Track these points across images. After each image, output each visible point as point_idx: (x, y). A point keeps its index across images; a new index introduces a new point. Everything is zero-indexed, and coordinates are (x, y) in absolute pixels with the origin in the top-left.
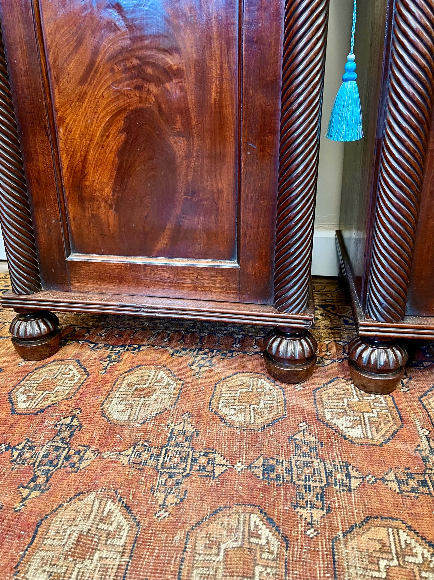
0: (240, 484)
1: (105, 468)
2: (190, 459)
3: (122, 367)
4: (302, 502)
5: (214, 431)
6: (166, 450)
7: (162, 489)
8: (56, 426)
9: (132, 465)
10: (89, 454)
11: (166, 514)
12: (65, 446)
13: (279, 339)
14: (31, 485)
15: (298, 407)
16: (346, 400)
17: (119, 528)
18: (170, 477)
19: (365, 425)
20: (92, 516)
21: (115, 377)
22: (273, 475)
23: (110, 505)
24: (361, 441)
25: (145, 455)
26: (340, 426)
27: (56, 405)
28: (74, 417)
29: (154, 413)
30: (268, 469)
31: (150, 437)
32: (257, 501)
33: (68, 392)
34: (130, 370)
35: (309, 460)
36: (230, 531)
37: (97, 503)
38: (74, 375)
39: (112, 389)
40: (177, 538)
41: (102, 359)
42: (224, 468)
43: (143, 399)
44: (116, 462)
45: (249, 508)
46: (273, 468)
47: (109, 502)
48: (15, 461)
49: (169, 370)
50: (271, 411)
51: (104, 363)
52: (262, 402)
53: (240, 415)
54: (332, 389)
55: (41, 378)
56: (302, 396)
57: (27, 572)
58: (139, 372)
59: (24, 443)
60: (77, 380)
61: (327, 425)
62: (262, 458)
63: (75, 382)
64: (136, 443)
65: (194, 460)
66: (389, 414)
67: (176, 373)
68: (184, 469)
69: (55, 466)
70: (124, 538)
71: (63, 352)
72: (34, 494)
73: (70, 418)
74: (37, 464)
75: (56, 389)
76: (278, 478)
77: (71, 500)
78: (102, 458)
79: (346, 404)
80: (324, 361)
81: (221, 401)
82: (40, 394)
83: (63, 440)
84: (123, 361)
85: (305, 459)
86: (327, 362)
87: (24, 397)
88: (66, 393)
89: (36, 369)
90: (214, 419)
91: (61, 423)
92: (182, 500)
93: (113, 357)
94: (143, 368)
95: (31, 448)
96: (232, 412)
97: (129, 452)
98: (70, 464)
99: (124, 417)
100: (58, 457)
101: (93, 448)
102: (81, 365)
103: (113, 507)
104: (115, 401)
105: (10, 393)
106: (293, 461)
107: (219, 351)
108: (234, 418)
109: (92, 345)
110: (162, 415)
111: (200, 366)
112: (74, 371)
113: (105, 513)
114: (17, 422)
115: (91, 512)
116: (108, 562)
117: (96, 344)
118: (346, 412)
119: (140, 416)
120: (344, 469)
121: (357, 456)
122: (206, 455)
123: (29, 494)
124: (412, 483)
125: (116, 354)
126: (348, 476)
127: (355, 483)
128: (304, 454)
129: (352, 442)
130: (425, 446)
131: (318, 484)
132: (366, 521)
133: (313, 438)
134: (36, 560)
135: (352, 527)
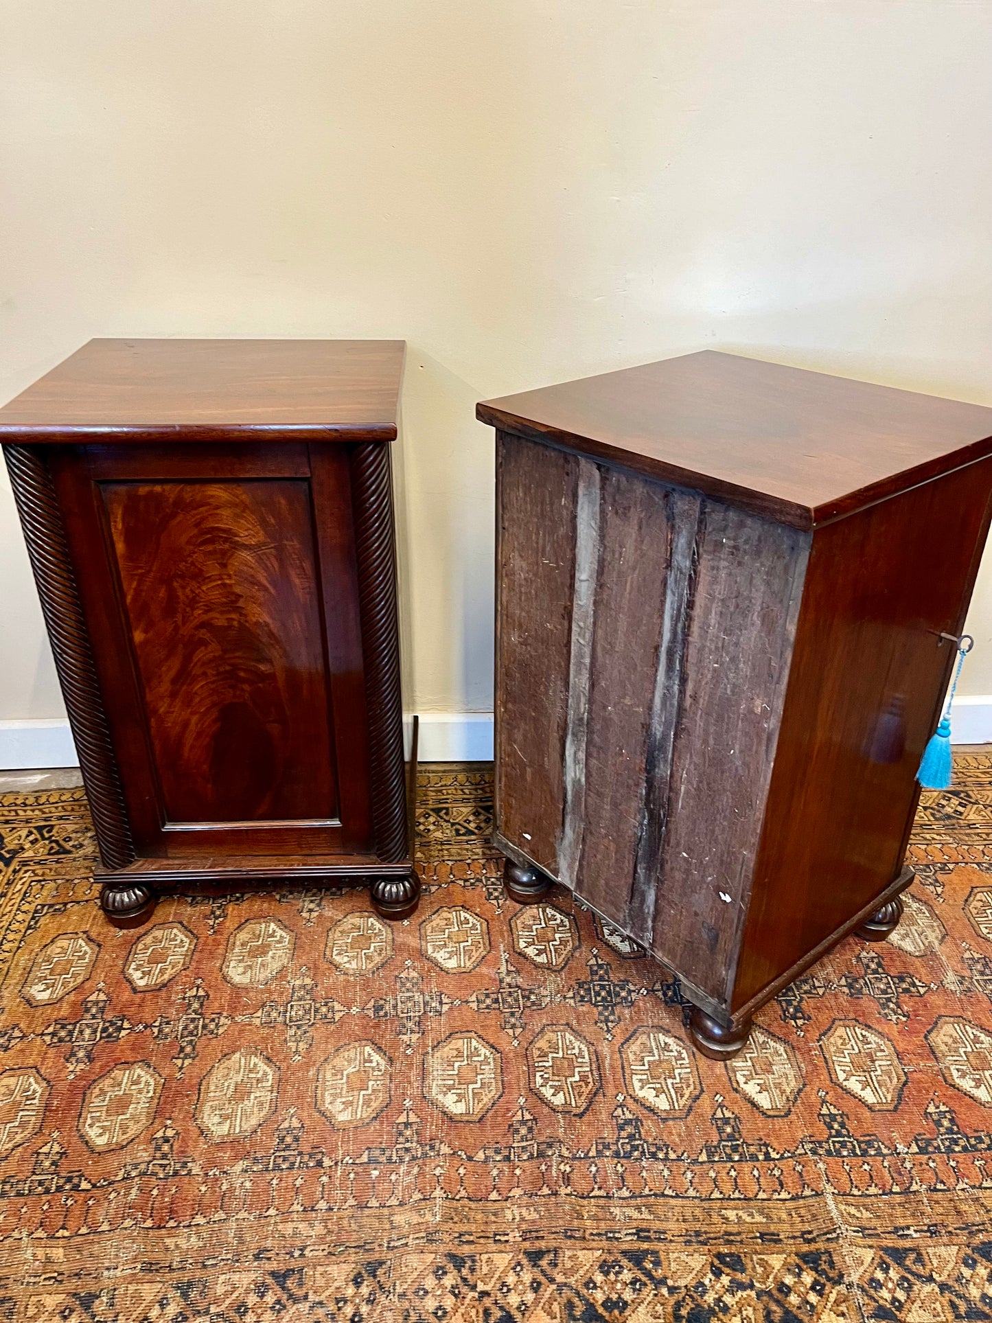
0: (356, 1025)
1: (241, 1031)
2: (313, 1012)
3: (230, 924)
4: (404, 1030)
5: (331, 980)
6: (292, 1006)
7: (293, 1039)
8: (184, 999)
9: (265, 1025)
10: (223, 1020)
11: (300, 1058)
12: (199, 1016)
13: (383, 884)
14: (182, 1055)
15: (404, 945)
16: (447, 931)
17: (265, 1074)
18: (298, 1028)
19: (460, 955)
20: (242, 1070)
21: (226, 936)
22: (382, 1013)
23: (254, 1060)
24: (454, 971)
25: (274, 1014)
26: (440, 960)
27: (177, 978)
28: (198, 987)
29: (274, 973)
30: (378, 1008)
31: (275, 996)
32: (370, 1036)
33: (182, 961)
34: (238, 927)
35: (411, 994)
36: (349, 1061)
37: (243, 1060)
38: (182, 941)
39: (226, 952)
40: (311, 1073)
41: (206, 917)
42: (343, 1013)
43: (260, 959)
44: (250, 1025)
45: (364, 1043)
46: (382, 1007)
47: (253, 1057)
48: (157, 1037)
49: (279, 921)
50: (380, 954)
51: (209, 921)
52: (372, 945)
53: (352, 962)
54: (437, 921)
55: (148, 949)
56: (409, 932)
57: (202, 1118)
58: (249, 927)
59: (159, 1019)
60: (187, 946)
61: (428, 959)
62: (373, 1000)
63: (185, 949)
64: (263, 1005)
65: (316, 1011)
66: (481, 940)
67: (287, 923)
68: (309, 1020)
69: (196, 1036)
70: (270, 1080)
71: (160, 913)
72: (187, 1062)
73: (195, 989)
74: (179, 1036)
75: (169, 960)
76: (386, 1015)
77: (220, 1060)
78: (236, 1023)
79: (446, 936)
80: (431, 887)
81: (335, 949)
82: (154, 969)
83: (195, 1012)
84: (229, 917)
85: (408, 994)
86: (433, 889)
87: (138, 974)
88: (181, 963)
89: (138, 938)
90: (329, 969)
91: (187, 995)
92: (311, 1045)
93: (218, 913)
94: (252, 921)
95: (168, 1023)
96: (346, 959)
97: (259, 1012)
98: (209, 1031)
99: (246, 980)
100: (196, 1028)
102: (186, 928)
103: (256, 1060)
104: (232, 964)
105: (123, 972)
106: (398, 998)
107: (327, 890)
108: (347, 965)
109: (189, 900)
110: (281, 974)
111: (311, 911)
112: (181, 936)
113: (252, 1066)
114: (143, 1000)
115: (240, 1066)
116: (262, 1099)
117: (194, 898)
118: (445, 944)
119: (262, 977)
120: (438, 998)
121: (450, 985)
122: (326, 1005)
123: (183, 1064)
124: (488, 1001)
125: (219, 908)
126: (441, 1003)
127: (445, 1008)
128: (408, 990)
129: (448, 973)
130: (503, 969)
131: (417, 1014)
132: (449, 1037)
133: (416, 975)
134: (207, 1109)
135: (439, 1043)
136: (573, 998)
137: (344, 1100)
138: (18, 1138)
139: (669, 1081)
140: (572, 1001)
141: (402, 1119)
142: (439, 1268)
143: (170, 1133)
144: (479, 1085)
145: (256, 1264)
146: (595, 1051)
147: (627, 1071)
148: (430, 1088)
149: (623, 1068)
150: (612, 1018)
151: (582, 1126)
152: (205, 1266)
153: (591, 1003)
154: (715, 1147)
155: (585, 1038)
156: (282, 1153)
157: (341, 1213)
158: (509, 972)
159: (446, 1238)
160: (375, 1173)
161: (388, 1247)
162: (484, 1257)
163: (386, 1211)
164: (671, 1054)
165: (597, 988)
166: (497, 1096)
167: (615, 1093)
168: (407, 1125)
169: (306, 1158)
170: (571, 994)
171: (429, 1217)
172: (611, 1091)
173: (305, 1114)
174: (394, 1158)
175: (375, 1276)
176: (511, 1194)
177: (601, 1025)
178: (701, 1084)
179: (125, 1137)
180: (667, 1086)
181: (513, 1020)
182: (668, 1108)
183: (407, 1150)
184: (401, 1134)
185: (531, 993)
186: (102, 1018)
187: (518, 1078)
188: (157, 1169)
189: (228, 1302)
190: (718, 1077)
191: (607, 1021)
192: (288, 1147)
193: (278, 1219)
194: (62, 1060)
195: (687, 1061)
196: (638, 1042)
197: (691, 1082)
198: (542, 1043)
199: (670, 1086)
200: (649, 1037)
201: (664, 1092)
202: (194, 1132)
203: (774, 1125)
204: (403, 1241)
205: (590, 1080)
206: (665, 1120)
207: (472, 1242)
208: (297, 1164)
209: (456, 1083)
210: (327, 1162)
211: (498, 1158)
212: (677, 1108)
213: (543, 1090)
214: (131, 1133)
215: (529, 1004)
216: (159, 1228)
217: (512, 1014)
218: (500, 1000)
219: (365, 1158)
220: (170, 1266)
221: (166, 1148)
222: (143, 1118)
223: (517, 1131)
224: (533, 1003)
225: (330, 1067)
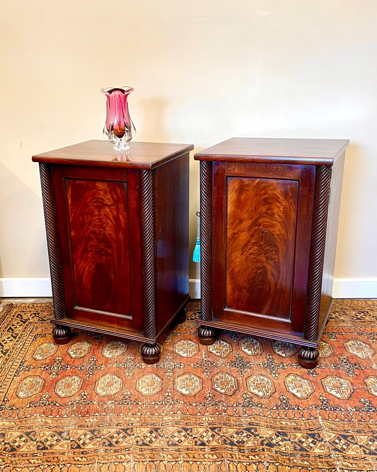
1: (109, 369)
3: (104, 341)
4: (167, 372)
6: (127, 364)
7: (127, 372)
9: (117, 368)
10: (102, 366)
11: (130, 377)
14: (89, 374)
15: (167, 349)
16: (183, 346)
17: (118, 381)
18: (129, 370)
19: (188, 352)
20: (110, 379)
21: (103, 345)
24: (185, 357)
25: (120, 365)
26: (180, 354)
27: (86, 355)
28: (94, 358)
29: (120, 354)
31: (121, 360)
33: (87, 349)
34: (107, 342)
37: (110, 376)
39: (103, 348)
40: (134, 381)
41: (95, 339)
42: (145, 366)
43: (115, 350)
44: (112, 367)
45: (152, 374)
47: (113, 376)
48: (80, 370)
49: (122, 341)
54: (179, 343)
55: (75, 347)
56: (169, 346)
57: (97, 390)
58: (111, 342)
59: (80, 366)
61: (176, 354)
62: (156, 363)
63: (89, 346)
64: (117, 362)
65: (136, 365)
66: (195, 349)
68: (133, 368)
69: (93, 370)
70: (120, 382)
72: (90, 376)
73: (92, 358)
74: (88, 370)
75: (83, 349)
76: (160, 367)
77: (102, 376)
78: (107, 367)
82: (78, 352)
83: (93, 364)
85: (168, 363)
86: (178, 335)
87: (72, 353)
89: (72, 345)
91: (90, 360)
92: (133, 374)
95: (83, 366)
97: (116, 364)
98: (98, 369)
99: (110, 356)
100: (94, 368)
101: (103, 365)
102: (88, 342)
103: (115, 377)
104: (105, 351)
105: (67, 352)
106: (165, 363)
112: (87, 344)
113: (113, 378)
114: (74, 360)
116: (117, 386)
118: (182, 349)
119: (116, 355)
120: (180, 364)
121: (184, 361)
122: (139, 364)
123: (89, 376)
124: (198, 365)
125: (100, 337)
126: (180, 365)
127: (182, 367)
128: (168, 361)
129: (183, 357)
130: (204, 356)
131: (172, 368)
132: (183, 374)
133: (172, 357)
134: (98, 388)
135: (179, 376)
136: (229, 365)
137: (146, 388)
138: (34, 393)
139: (264, 389)
140: (229, 367)
141: (167, 394)
142: (179, 431)
143: (86, 393)
144: (194, 386)
145: (116, 427)
146: (237, 379)
147: (248, 385)
148: (176, 387)
149: (247, 384)
150: (243, 371)
151: (231, 399)
152: (99, 426)
153: (236, 367)
154: (279, 406)
155: (233, 376)
156: (125, 400)
157: (146, 416)
158: (205, 357)
159: (182, 423)
160: (157, 407)
161: (162, 425)
162: (195, 429)
163: (161, 416)
164: (265, 382)
165: (238, 363)
166: (200, 390)
167: (243, 390)
168: (168, 396)
169: (133, 402)
170: (228, 364)
171: (176, 418)
172: (242, 390)
173: (132, 391)
174: (164, 404)
175: (157, 432)
176: (205, 414)
177: (239, 373)
178: (275, 389)
179: (71, 394)
180: (263, 390)
181: (207, 371)
182: (263, 395)
183: (168, 402)
184: (166, 398)
185: (214, 362)
186: (60, 364)
187: (208, 386)
188: (82, 402)
189: (107, 435)
190: (282, 388)
191: (241, 372)
192: (126, 399)
193: (123, 416)
194: (48, 374)
195: (271, 383)
196: (253, 378)
197: (272, 389)
198: (217, 377)
199: (264, 390)
200: (257, 377)
201: (261, 391)
202: (94, 394)
203: (301, 401)
204: (167, 424)
205: (235, 387)
206: (261, 398)
207: (191, 425)
208: (130, 403)
209: (186, 386)
210: (140, 403)
211: (201, 405)
212: (266, 395)
213: (217, 389)
214: (72, 393)
215: (213, 366)
216: (83, 417)
217: (207, 369)
218: (202, 365)
219: (153, 403)
220: (87, 426)
221: (85, 397)
222: (77, 390)
223: (208, 399)
224: (214, 366)
225: (141, 380)
